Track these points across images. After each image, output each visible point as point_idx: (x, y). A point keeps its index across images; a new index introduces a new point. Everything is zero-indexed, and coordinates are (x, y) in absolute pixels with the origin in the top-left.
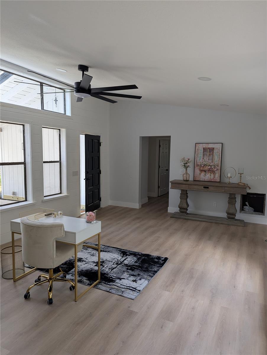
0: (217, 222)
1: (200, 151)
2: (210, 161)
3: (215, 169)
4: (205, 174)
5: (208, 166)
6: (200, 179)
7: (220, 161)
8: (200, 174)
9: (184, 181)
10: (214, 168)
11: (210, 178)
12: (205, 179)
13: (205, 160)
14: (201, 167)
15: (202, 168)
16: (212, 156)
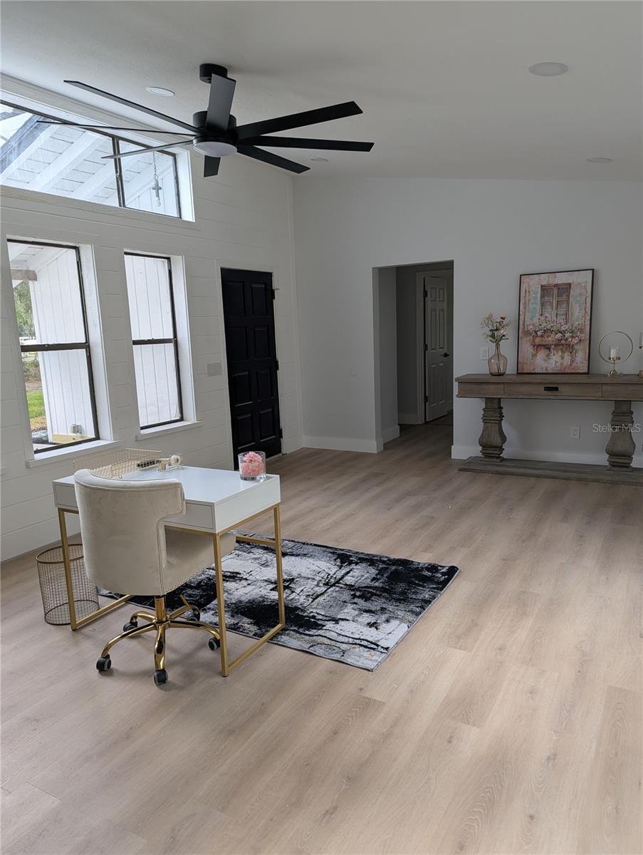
0: (584, 476)
1: (534, 295)
2: (561, 320)
3: (575, 341)
4: (548, 356)
5: (556, 334)
6: (534, 369)
7: (589, 317)
8: (534, 356)
9: (492, 374)
10: (572, 337)
11: (562, 364)
12: (546, 369)
13: (546, 317)
14: (537, 336)
15: (538, 340)
16: (564, 305)
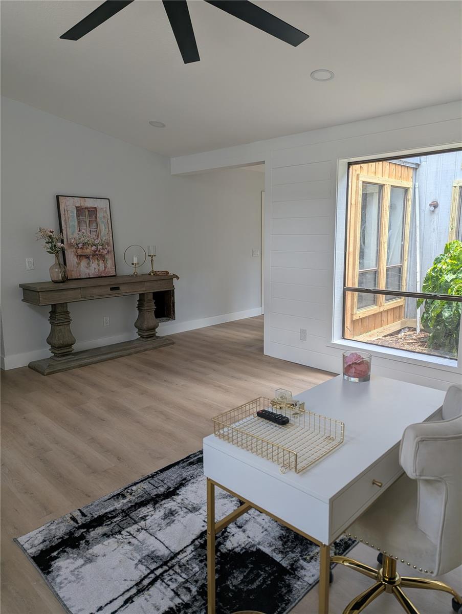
1: (71, 214)
2: (93, 235)
3: (105, 252)
4: (88, 264)
5: (92, 246)
6: (80, 275)
7: (111, 235)
8: (79, 264)
9: (55, 282)
10: (103, 249)
11: (99, 270)
12: (89, 275)
13: (83, 233)
14: (79, 248)
15: (79, 251)
16: (94, 224)
